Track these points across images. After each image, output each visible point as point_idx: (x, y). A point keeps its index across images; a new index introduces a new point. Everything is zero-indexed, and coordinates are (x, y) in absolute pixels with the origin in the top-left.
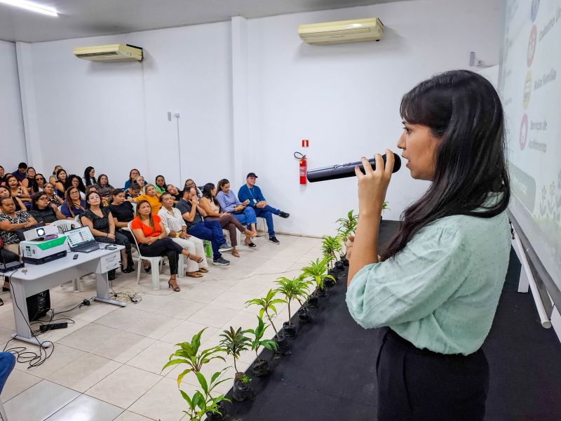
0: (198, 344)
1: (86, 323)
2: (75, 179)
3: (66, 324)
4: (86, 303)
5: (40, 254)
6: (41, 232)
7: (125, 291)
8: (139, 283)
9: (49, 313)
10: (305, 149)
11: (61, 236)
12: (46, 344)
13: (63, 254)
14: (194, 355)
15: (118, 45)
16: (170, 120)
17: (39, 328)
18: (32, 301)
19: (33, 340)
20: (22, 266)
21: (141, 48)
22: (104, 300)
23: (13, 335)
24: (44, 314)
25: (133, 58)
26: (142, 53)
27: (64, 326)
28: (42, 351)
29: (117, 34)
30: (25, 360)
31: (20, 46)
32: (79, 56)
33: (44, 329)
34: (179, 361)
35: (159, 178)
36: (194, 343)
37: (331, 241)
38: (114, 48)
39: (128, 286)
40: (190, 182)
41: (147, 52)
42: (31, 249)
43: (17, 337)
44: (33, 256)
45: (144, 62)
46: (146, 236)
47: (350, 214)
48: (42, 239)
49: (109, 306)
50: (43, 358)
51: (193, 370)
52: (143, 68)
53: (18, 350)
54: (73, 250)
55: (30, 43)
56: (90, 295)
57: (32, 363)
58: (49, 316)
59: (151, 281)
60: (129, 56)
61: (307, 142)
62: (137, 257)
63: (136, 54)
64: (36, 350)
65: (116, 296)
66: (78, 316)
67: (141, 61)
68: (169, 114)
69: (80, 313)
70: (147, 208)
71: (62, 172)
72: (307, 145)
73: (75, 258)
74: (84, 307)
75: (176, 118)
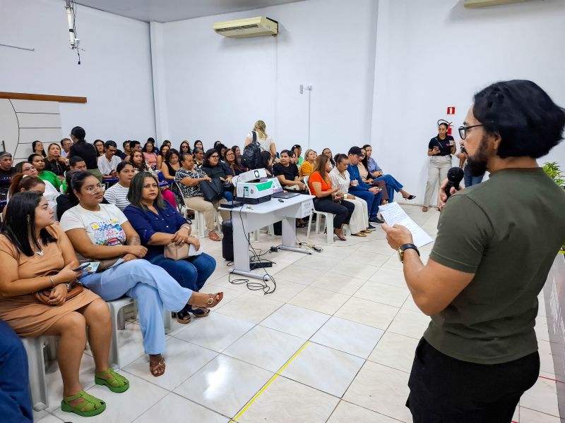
1: (287, 265)
3: (271, 264)
4: (274, 250)
6: (257, 174)
10: (451, 116)
12: (267, 277)
13: (269, 198)
15: (260, 18)
16: (302, 93)
19: (251, 274)
21: (277, 22)
22: (290, 248)
25: (270, 32)
26: (278, 26)
27: (269, 265)
28: (265, 282)
29: (252, 9)
30: (256, 289)
31: (154, 25)
32: (218, 30)
38: (256, 20)
40: (327, 151)
41: (282, 26)
42: (249, 190)
43: (235, 271)
45: (278, 36)
46: (323, 190)
48: (257, 181)
49: (296, 253)
52: (277, 42)
55: (163, 22)
57: (265, 290)
60: (268, 29)
61: (453, 109)
63: (273, 27)
64: (257, 281)
65: (300, 244)
67: (275, 35)
68: (302, 87)
72: (453, 112)
73: (282, 201)
74: (274, 253)
75: (308, 91)
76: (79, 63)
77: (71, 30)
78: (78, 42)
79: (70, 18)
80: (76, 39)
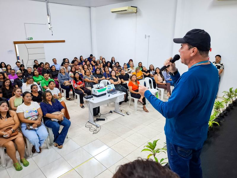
0: (156, 145)
1: (111, 120)
2: (109, 63)
3: (105, 119)
4: (111, 112)
5: (98, 94)
6: (99, 86)
7: (124, 109)
8: (129, 107)
9: (99, 114)
11: (105, 87)
12: (98, 126)
13: (105, 94)
14: (154, 149)
15: (128, 7)
17: (96, 119)
18: (94, 109)
19: (94, 123)
20: (92, 97)
21: (136, 7)
22: (117, 112)
23: (88, 121)
24: (97, 114)
25: (133, 12)
26: (137, 9)
27: (104, 120)
28: (97, 128)
29: (126, 2)
30: (92, 130)
31: (92, 9)
32: (112, 12)
33: (98, 120)
34: (148, 150)
35: (140, 63)
36: (154, 144)
37: (219, 104)
38: (126, 8)
39: (125, 108)
42: (95, 91)
44: (96, 94)
47: (231, 89)
48: (99, 88)
49: (119, 114)
50: (97, 131)
51: (153, 154)
52: (136, 15)
53: (90, 126)
54: (108, 92)
55: (95, 7)
56: (113, 109)
57: (94, 132)
58: (99, 115)
59: (134, 107)
60: (131, 11)
62: (130, 97)
63: (134, 10)
64: (95, 127)
65: (121, 111)
66: (108, 117)
67: (136, 13)
68: (146, 35)
69: (109, 116)
70: (135, 78)
71: (104, 59)
73: (109, 96)
74: (110, 113)
75: (148, 37)
76: (52, 35)
77: (49, 24)
78: (52, 27)
79: (49, 19)
80: (51, 26)
